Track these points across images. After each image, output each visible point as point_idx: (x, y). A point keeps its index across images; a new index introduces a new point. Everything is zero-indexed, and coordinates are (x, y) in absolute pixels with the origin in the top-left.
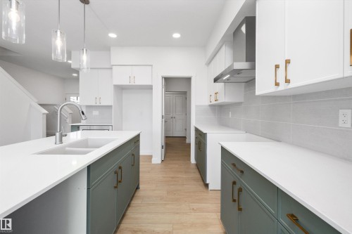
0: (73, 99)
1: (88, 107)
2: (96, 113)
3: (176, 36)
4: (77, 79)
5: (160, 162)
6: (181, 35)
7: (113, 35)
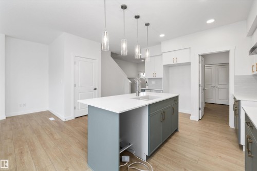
0: (142, 74)
1: (149, 79)
2: (153, 82)
3: (211, 21)
4: (144, 62)
5: (197, 120)
6: (215, 19)
7: (162, 36)
